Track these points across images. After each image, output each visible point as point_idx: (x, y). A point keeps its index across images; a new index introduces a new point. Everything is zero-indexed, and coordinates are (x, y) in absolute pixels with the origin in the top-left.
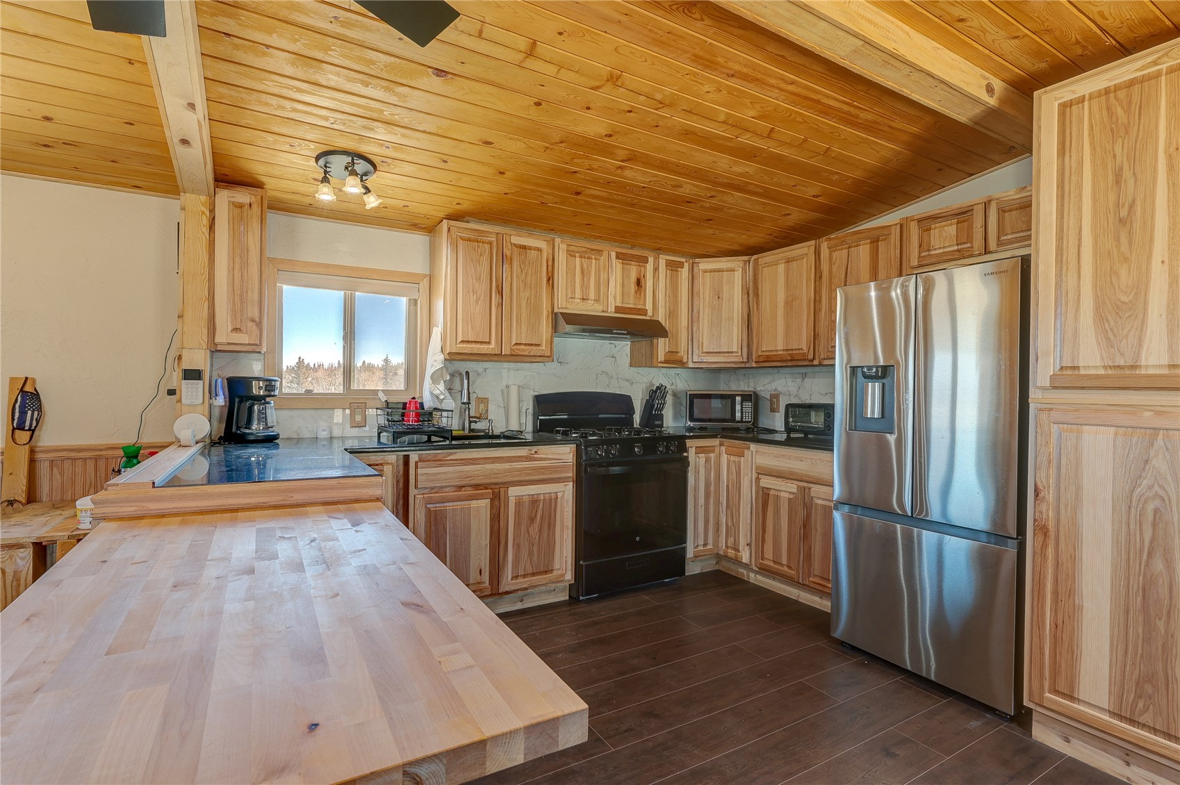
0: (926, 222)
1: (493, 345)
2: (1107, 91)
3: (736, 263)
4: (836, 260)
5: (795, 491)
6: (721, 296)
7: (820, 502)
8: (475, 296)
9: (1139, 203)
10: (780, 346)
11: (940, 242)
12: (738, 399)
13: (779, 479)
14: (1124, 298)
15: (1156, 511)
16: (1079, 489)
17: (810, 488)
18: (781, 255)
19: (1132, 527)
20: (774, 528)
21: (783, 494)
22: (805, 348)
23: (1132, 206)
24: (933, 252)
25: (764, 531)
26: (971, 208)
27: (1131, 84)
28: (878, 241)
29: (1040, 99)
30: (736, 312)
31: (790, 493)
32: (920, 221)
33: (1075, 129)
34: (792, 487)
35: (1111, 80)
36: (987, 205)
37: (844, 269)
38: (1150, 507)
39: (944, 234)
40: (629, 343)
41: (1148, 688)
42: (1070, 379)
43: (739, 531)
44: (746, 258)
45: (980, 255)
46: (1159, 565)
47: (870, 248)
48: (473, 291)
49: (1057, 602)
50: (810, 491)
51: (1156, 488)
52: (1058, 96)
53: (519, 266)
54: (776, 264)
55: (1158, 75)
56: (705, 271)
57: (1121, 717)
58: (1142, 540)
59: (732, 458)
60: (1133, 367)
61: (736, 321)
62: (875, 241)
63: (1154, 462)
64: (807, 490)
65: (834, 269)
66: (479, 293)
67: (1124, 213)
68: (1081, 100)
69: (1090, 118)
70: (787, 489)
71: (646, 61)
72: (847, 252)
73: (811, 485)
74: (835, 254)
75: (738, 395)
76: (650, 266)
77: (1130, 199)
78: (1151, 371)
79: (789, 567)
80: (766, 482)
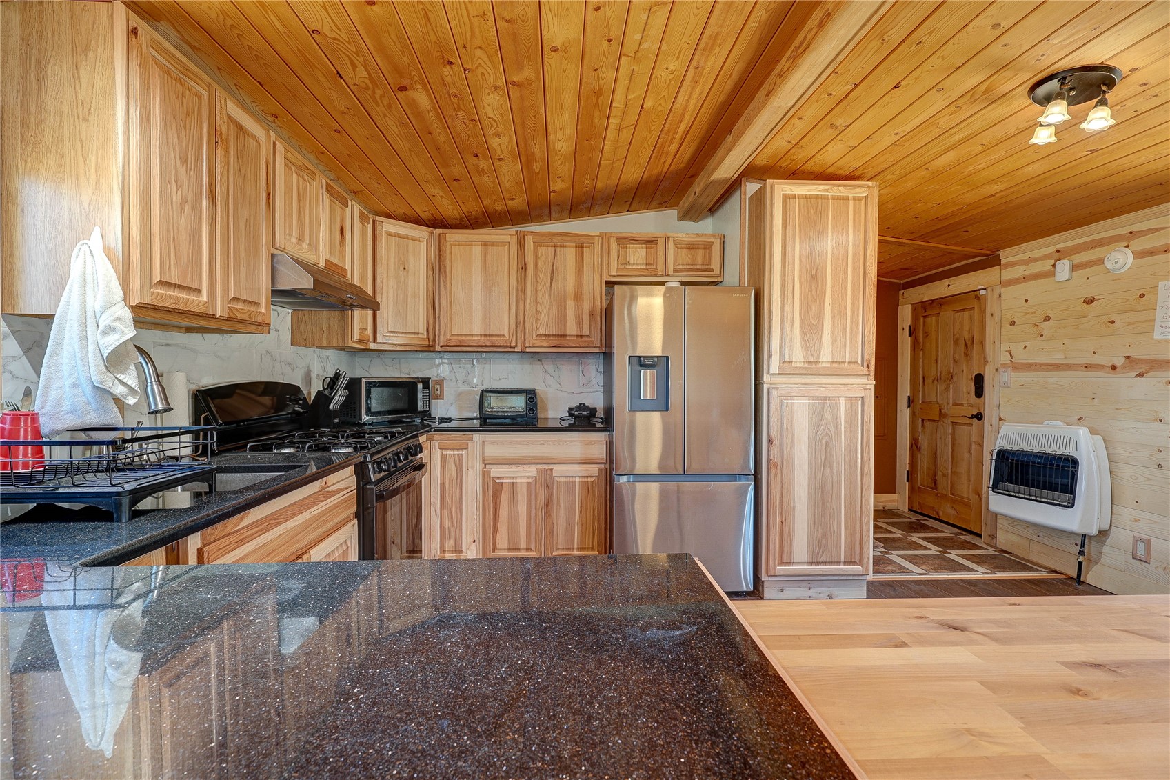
0: (624, 240)
1: (204, 297)
2: (806, 197)
3: (422, 232)
4: (542, 255)
5: (535, 474)
6: (406, 267)
7: (563, 480)
8: (179, 192)
9: (820, 267)
10: (477, 330)
11: (634, 260)
12: (420, 386)
13: (513, 466)
14: (813, 322)
15: (827, 443)
16: (793, 435)
17: (552, 469)
18: (477, 237)
19: (817, 454)
20: (510, 517)
21: (519, 480)
22: (506, 334)
23: (817, 270)
24: (627, 267)
25: (496, 520)
26: (656, 239)
27: (817, 197)
28: (582, 247)
29: (772, 187)
30: (421, 287)
31: (528, 477)
32: (619, 238)
33: (791, 213)
34: (532, 471)
35: (808, 190)
36: (666, 239)
37: (550, 265)
38: (824, 441)
39: (637, 254)
40: (290, 311)
41: (824, 541)
42: (788, 368)
43: (461, 530)
44: (430, 229)
45: (662, 275)
46: (828, 471)
47: (576, 251)
48: (176, 182)
49: (782, 508)
50: (552, 472)
51: (827, 430)
52: (784, 189)
53: (236, 160)
54: (470, 244)
55: (827, 198)
56: (389, 234)
57: (811, 563)
58: (821, 460)
59: (449, 453)
60: (817, 362)
61: (421, 298)
62: (580, 246)
63: (826, 416)
64: (548, 472)
65: (540, 263)
66: (185, 188)
67: (814, 272)
68: (794, 196)
69: (799, 210)
70: (523, 475)
71: (697, 8)
72: (553, 250)
73: (551, 466)
74: (541, 250)
75: (419, 382)
76: (348, 210)
77: (816, 266)
78: (824, 365)
79: (529, 550)
80: (496, 471)
